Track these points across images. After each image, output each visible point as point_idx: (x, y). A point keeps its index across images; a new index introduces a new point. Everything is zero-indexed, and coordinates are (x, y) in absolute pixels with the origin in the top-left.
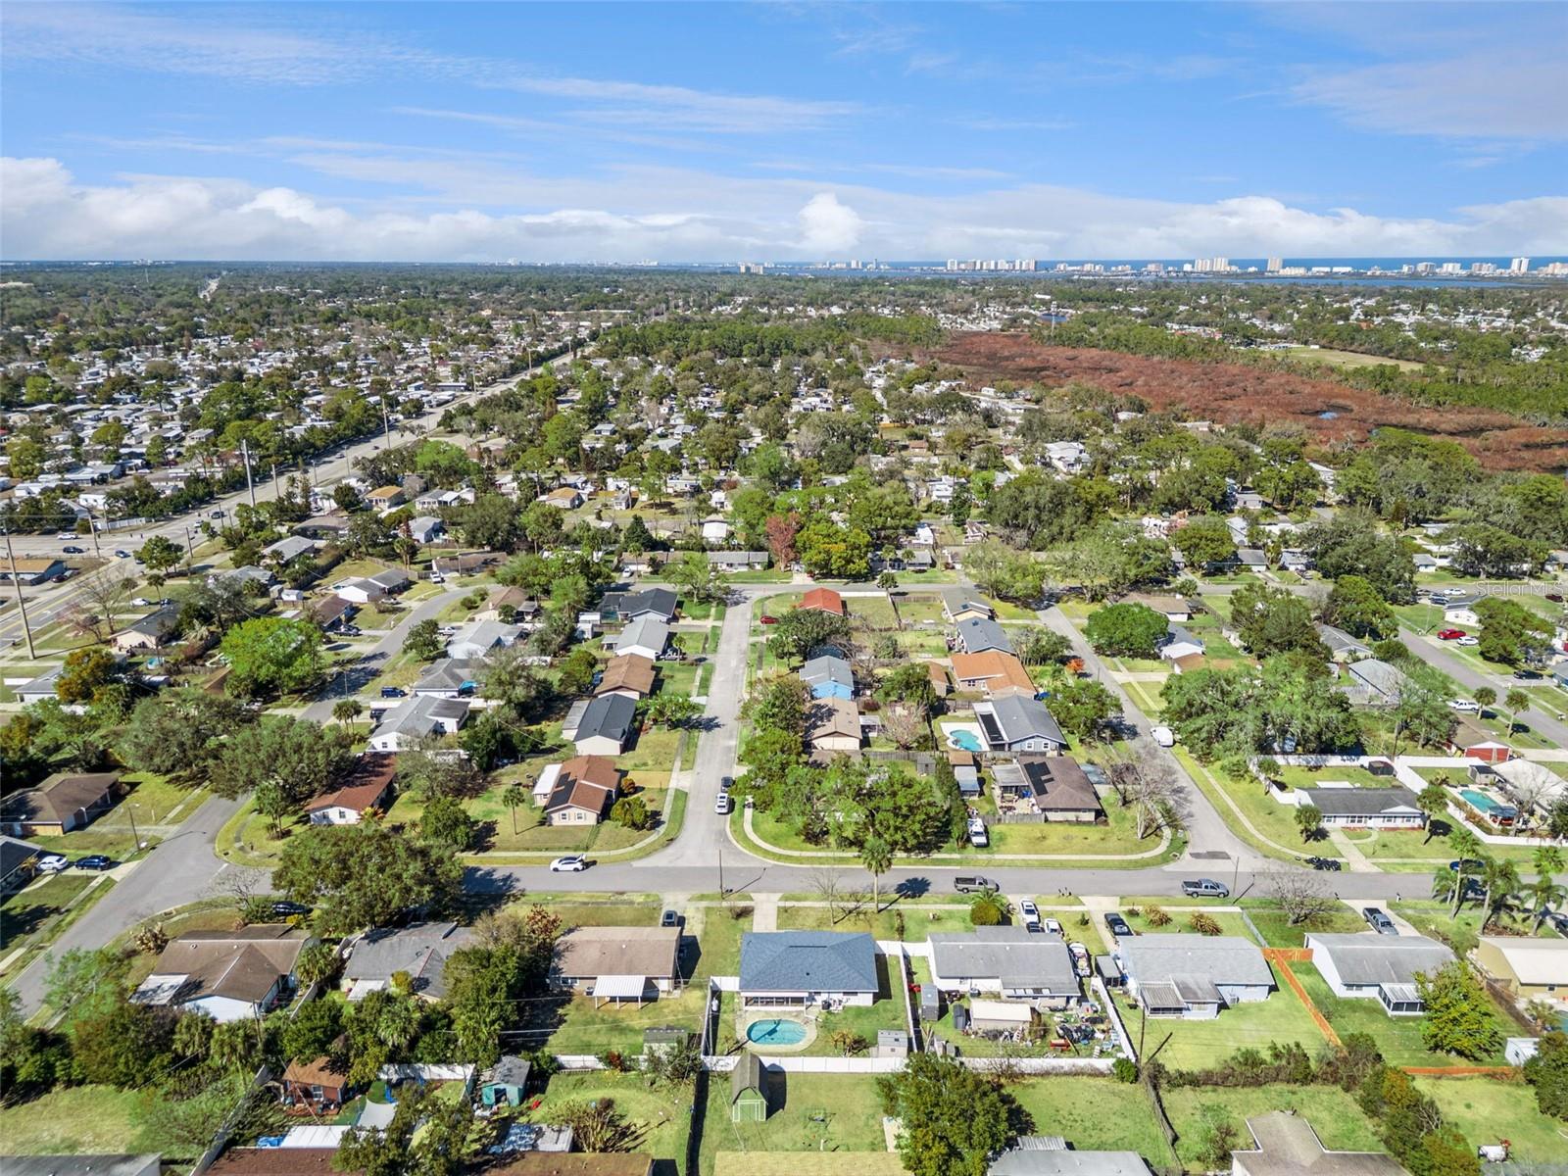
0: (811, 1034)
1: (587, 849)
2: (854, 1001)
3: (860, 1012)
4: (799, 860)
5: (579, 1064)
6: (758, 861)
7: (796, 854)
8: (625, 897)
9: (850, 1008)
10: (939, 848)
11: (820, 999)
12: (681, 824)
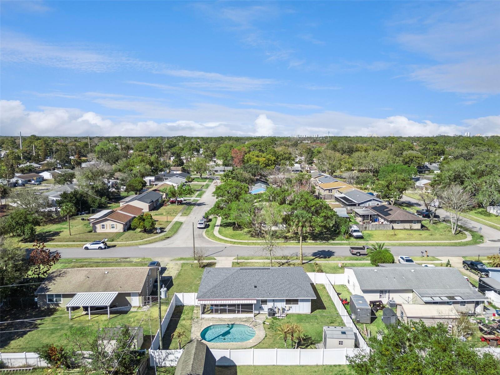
0: (260, 333)
1: (113, 241)
2: (296, 309)
3: (300, 318)
4: (248, 244)
5: (22, 363)
6: (221, 245)
7: (246, 241)
8: (128, 260)
9: (292, 315)
10: (333, 239)
11: (266, 307)
12: (176, 232)
